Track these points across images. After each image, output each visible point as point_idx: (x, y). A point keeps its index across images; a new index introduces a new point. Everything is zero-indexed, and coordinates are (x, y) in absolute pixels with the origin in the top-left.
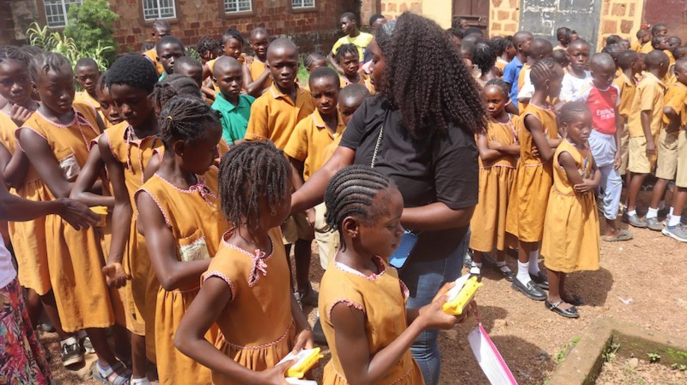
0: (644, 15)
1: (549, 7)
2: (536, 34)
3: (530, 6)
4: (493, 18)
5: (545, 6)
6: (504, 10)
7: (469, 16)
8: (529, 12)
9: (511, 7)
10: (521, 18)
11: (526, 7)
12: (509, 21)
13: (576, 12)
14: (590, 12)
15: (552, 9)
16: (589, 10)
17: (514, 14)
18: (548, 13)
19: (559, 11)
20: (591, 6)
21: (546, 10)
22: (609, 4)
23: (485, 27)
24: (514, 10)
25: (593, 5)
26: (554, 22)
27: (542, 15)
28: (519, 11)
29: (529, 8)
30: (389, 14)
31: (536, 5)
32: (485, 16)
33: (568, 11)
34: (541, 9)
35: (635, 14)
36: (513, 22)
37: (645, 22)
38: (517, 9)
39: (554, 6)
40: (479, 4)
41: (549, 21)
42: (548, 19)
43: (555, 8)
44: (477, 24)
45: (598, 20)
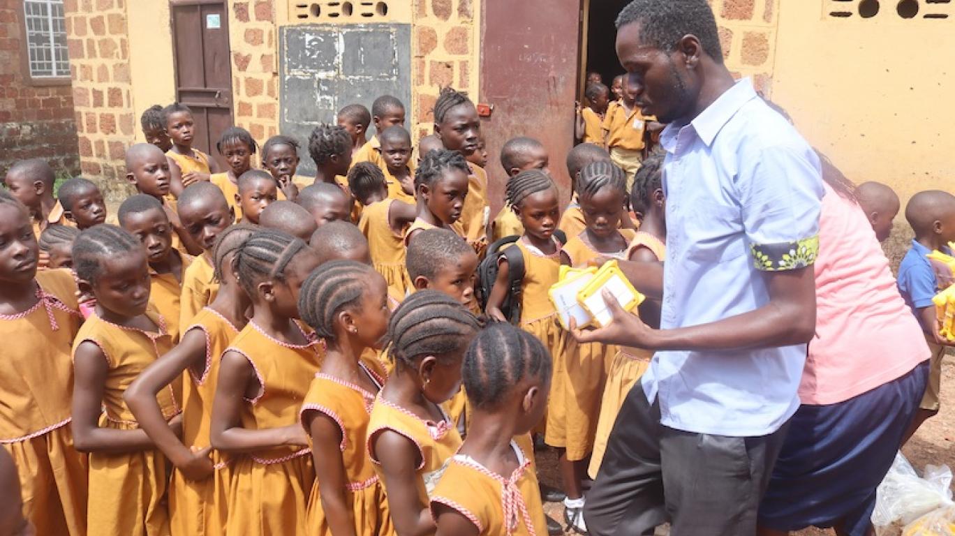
0: (482, 86)
1: (327, 69)
2: (308, 123)
3: (295, 67)
4: (238, 94)
5: (319, 68)
6: (255, 76)
7: (202, 88)
8: (294, 80)
9: (265, 71)
10: (282, 92)
11: (289, 72)
12: (263, 99)
13: (371, 78)
14: (394, 78)
15: (332, 74)
16: (391, 75)
17: (270, 84)
18: (326, 82)
19: (342, 77)
20: (394, 67)
21: (322, 75)
22: (424, 62)
23: (227, 111)
24: (269, 76)
25: (396, 66)
26: (336, 98)
27: (315, 85)
28: (277, 78)
29: (295, 72)
30: (82, 85)
31: (304, 67)
32: (226, 89)
33: (357, 78)
34: (313, 74)
35: (470, 83)
36: (270, 100)
37: (484, 99)
38: (275, 74)
39: (334, 68)
40: (217, 64)
41: (327, 97)
42: (327, 93)
43: (336, 73)
44: (213, 104)
45: (408, 95)
